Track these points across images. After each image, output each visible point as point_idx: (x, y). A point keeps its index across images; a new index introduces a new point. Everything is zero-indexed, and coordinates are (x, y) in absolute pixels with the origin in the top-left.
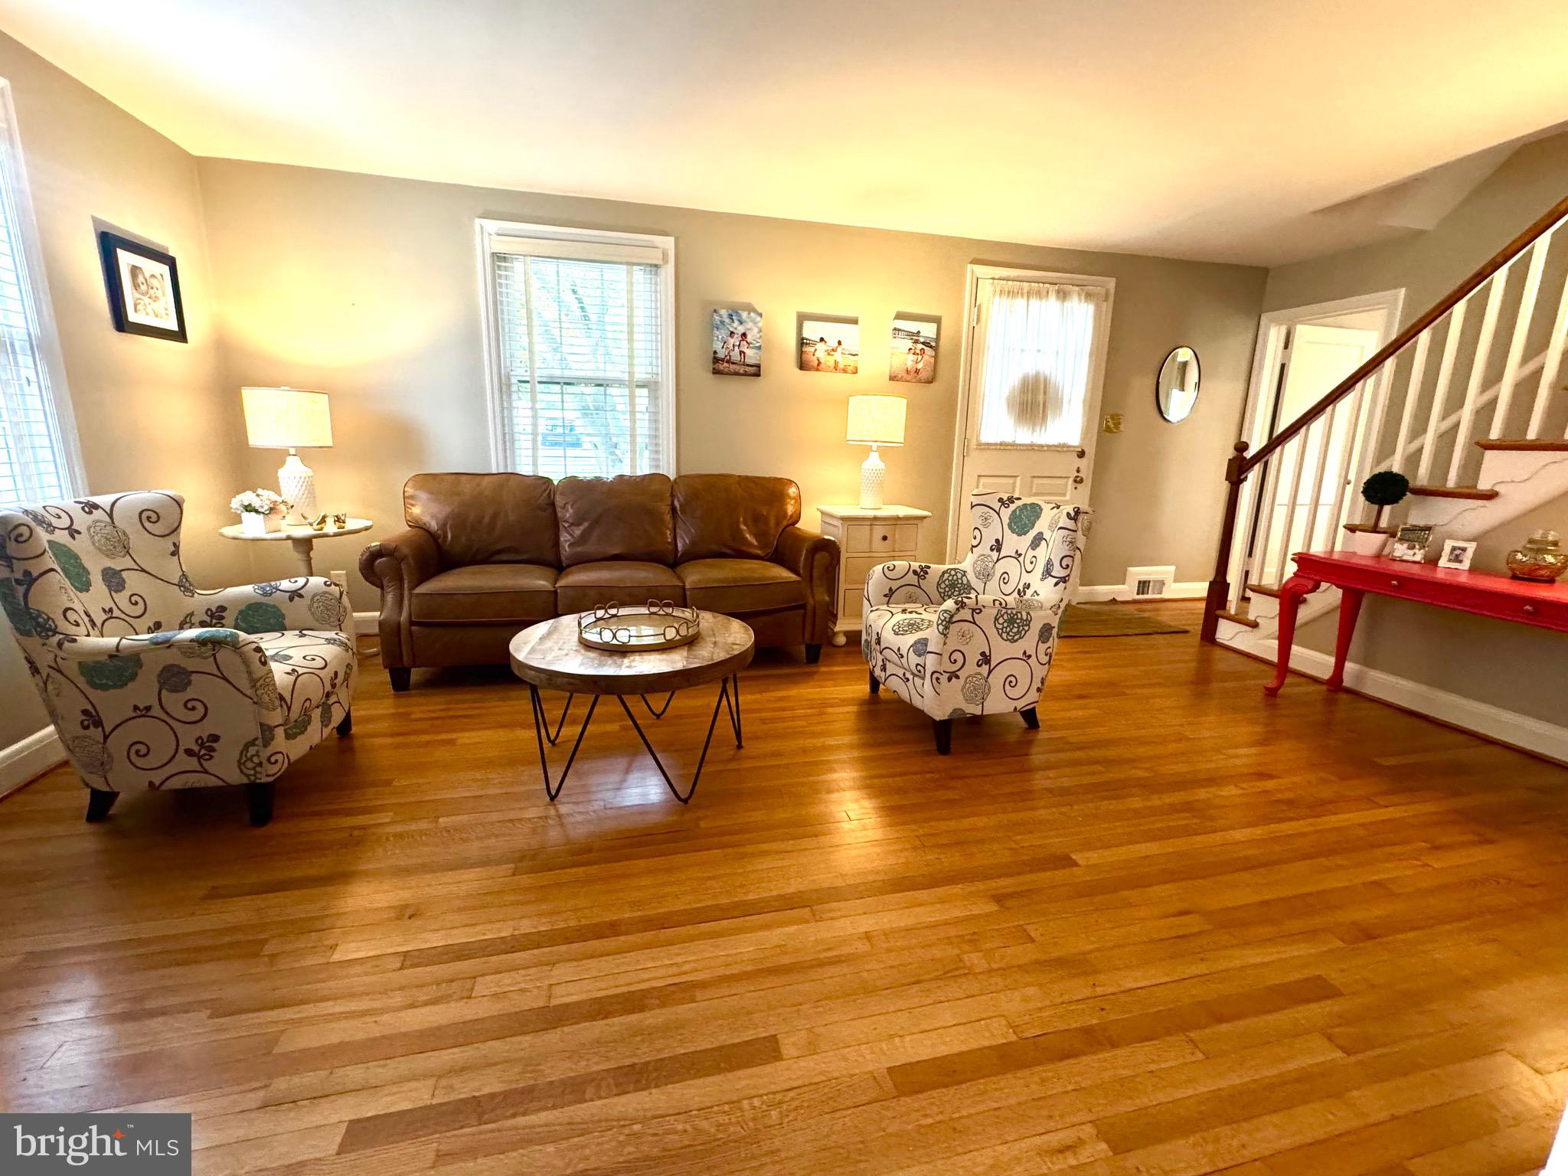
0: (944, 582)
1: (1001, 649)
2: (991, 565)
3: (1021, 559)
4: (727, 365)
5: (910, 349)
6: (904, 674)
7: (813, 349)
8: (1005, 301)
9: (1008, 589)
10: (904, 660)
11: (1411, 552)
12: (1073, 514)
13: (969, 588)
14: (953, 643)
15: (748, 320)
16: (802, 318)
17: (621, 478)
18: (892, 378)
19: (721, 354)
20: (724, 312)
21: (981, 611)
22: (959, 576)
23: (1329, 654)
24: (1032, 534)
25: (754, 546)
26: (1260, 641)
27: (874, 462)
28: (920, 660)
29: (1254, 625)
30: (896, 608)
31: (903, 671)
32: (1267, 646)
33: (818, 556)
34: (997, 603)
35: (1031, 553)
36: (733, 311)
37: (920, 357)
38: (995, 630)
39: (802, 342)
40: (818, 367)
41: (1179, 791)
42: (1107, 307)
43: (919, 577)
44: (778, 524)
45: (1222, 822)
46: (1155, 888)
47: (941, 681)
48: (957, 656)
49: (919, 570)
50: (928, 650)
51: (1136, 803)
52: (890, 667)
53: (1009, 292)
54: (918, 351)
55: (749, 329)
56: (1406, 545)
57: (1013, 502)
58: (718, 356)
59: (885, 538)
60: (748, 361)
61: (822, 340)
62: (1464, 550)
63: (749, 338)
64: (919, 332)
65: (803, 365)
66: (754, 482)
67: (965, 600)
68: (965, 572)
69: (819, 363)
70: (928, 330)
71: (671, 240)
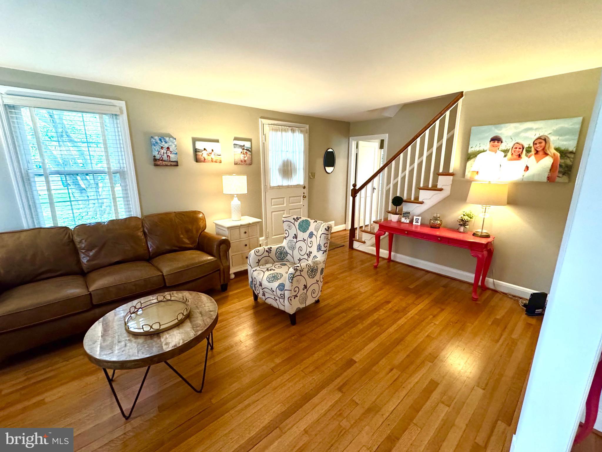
0: (277, 253)
1: (310, 281)
2: (294, 244)
3: (306, 242)
4: (162, 162)
5: (242, 152)
6: (275, 298)
7: (201, 154)
8: (274, 133)
9: (302, 253)
10: (275, 293)
11: (406, 220)
12: (327, 229)
13: (287, 253)
14: (295, 285)
15: (169, 141)
16: (194, 140)
17: (112, 222)
18: (236, 164)
19: (158, 157)
20: (156, 138)
21: (303, 270)
22: (283, 249)
23: (387, 250)
24: (308, 232)
25: (188, 244)
26: (367, 248)
27: (236, 202)
28: (282, 292)
29: (364, 242)
30: (264, 268)
31: (274, 296)
32: (372, 250)
33: (221, 247)
34: (307, 266)
35: (309, 240)
36: (161, 137)
37: (246, 155)
38: (307, 276)
39: (196, 151)
40: (205, 161)
41: (369, 317)
42: (307, 135)
43: (268, 253)
44: (197, 231)
45: (385, 326)
46: (381, 362)
47: (292, 300)
48: (297, 289)
49: (268, 250)
50: (285, 289)
51: (360, 327)
52: (267, 295)
53: (275, 129)
54: (245, 153)
55: (170, 145)
56: (404, 218)
57: (299, 219)
58: (156, 158)
59: (245, 233)
60: (171, 160)
61: (205, 149)
62: (418, 219)
63: (171, 149)
64: (244, 145)
65: (197, 160)
66: (183, 215)
67: (297, 268)
68: (284, 247)
69: (205, 159)
70: (247, 144)
71: (124, 102)
